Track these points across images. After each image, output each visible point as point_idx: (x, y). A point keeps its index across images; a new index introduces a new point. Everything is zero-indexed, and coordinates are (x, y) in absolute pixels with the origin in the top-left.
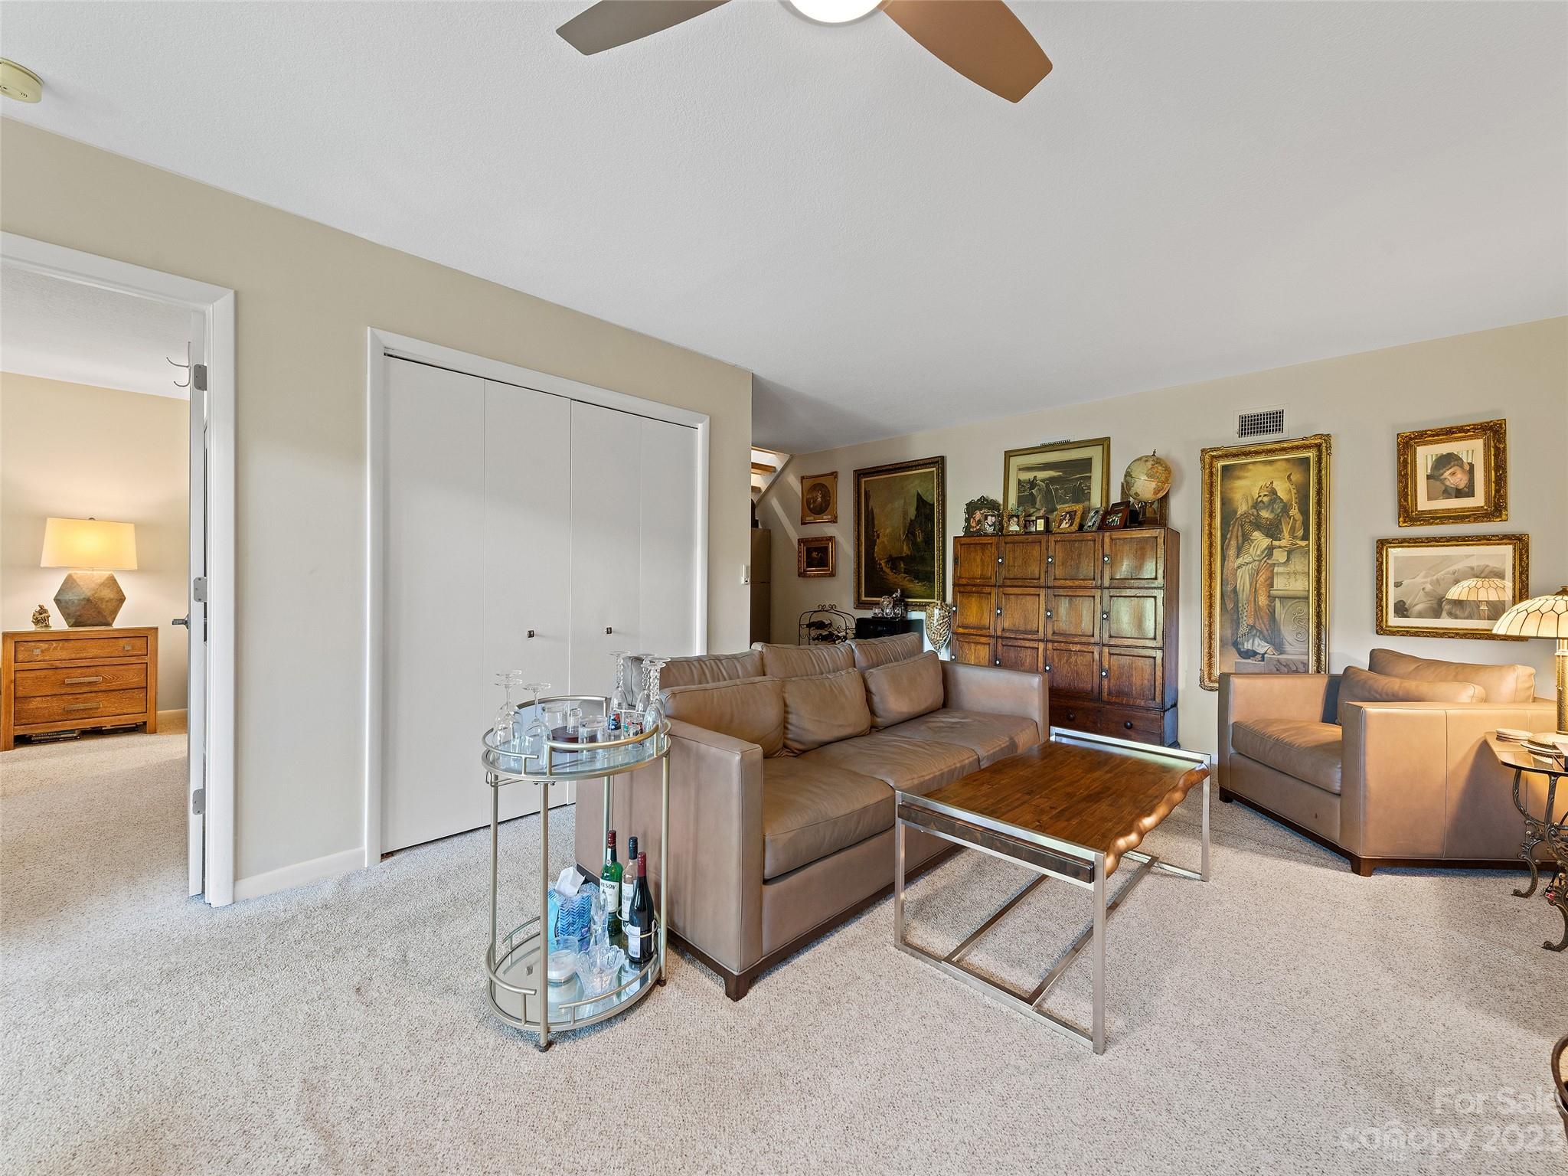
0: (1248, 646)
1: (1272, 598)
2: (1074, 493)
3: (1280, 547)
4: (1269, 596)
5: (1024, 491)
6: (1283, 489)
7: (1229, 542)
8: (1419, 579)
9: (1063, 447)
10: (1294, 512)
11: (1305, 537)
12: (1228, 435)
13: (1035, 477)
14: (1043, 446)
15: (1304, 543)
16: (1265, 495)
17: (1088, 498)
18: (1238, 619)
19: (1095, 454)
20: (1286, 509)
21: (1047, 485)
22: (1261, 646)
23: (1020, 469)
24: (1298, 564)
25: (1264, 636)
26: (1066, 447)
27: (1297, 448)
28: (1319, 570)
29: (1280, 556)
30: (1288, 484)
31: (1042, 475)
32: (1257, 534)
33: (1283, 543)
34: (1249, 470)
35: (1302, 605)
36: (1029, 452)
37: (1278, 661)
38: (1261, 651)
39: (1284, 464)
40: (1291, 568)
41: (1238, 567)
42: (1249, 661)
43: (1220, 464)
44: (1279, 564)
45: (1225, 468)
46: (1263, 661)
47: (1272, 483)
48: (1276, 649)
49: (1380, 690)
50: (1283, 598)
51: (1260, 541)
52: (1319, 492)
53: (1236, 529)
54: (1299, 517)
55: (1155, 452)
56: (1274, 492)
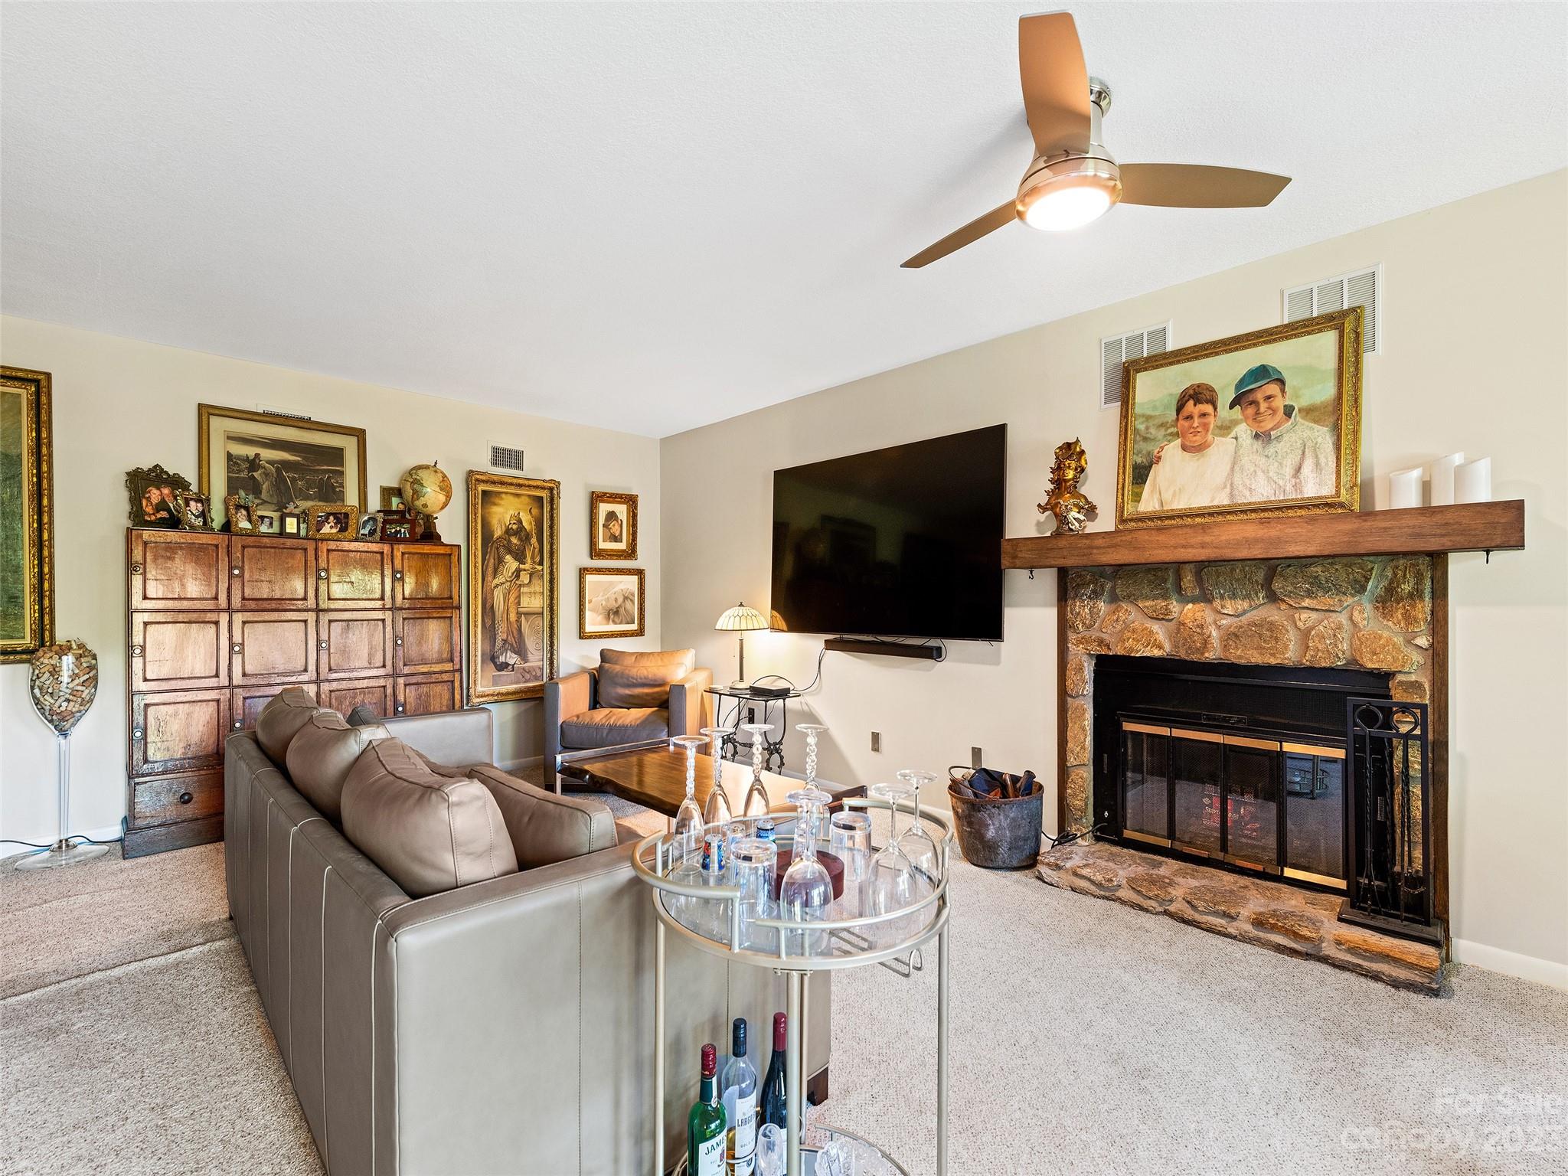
0: (502, 659)
1: (519, 614)
2: (320, 489)
3: (525, 570)
4: (517, 613)
5: (239, 471)
6: (527, 522)
7: (488, 562)
8: (600, 598)
9: (301, 424)
10: (534, 541)
11: (541, 563)
12: (483, 463)
13: (257, 455)
14: (265, 414)
15: (539, 568)
16: (514, 523)
17: (340, 497)
18: (495, 635)
19: (349, 445)
20: (528, 537)
21: (277, 469)
22: (511, 658)
23: (229, 438)
24: (537, 586)
25: (514, 649)
26: (306, 425)
27: (537, 487)
28: (552, 590)
29: (525, 578)
30: (530, 516)
31: (267, 454)
32: (508, 558)
33: (527, 566)
34: (502, 499)
35: (538, 621)
36: (245, 416)
37: (524, 669)
38: (512, 662)
39: (527, 499)
40: (532, 589)
41: (496, 587)
42: (503, 673)
43: (481, 487)
44: (524, 585)
45: (484, 492)
46: (513, 671)
47: (519, 513)
48: (522, 660)
49: (635, 677)
50: (526, 614)
51: (511, 564)
52: (551, 527)
53: (493, 552)
54: (536, 545)
55: (436, 463)
56: (520, 522)
